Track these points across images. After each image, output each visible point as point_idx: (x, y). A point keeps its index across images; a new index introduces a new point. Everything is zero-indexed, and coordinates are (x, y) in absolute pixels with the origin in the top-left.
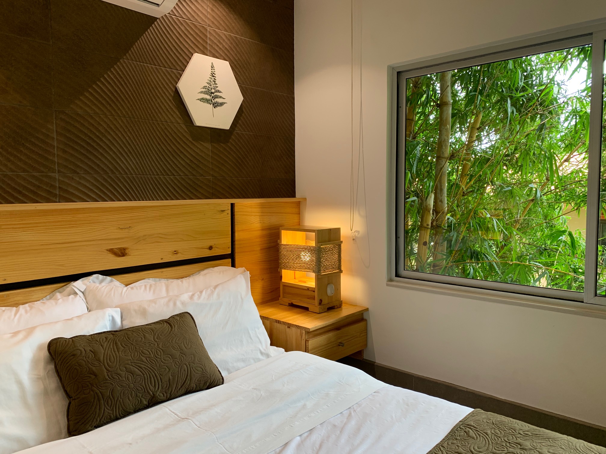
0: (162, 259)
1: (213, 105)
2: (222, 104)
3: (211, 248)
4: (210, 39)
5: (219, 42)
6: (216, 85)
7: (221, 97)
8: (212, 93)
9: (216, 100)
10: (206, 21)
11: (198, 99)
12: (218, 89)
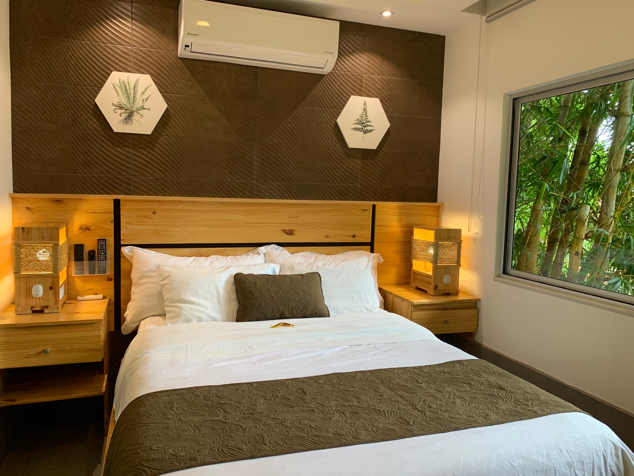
0: (317, 240)
1: (364, 132)
2: (371, 131)
3: (354, 236)
4: (365, 83)
5: (373, 84)
6: (368, 117)
7: (370, 126)
8: (363, 123)
9: (367, 128)
10: (363, 70)
11: (352, 129)
12: (368, 120)
